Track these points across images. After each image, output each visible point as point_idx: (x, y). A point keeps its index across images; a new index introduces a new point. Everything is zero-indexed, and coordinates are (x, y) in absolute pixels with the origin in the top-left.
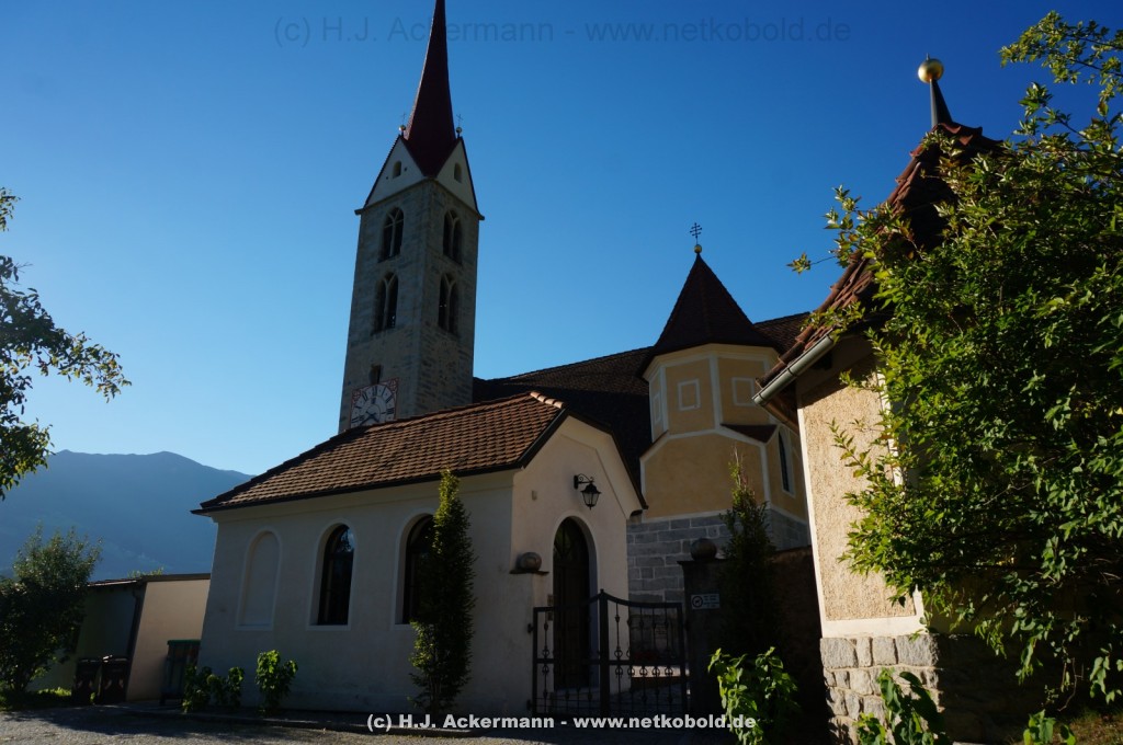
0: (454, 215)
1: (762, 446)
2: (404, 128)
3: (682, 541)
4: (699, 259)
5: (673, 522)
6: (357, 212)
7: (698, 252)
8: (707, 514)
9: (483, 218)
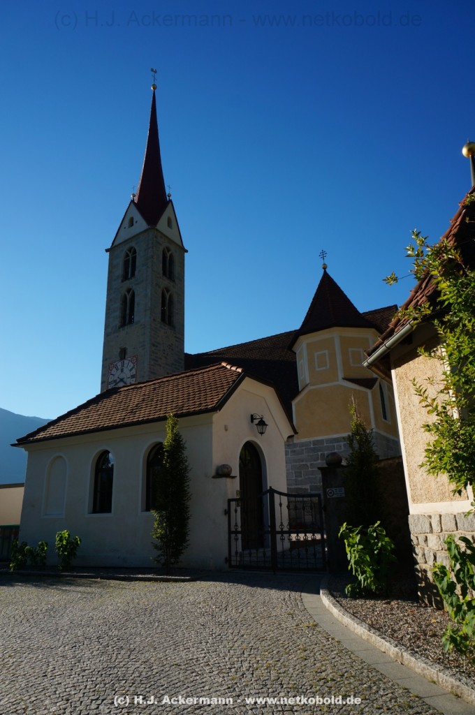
0: (169, 250)
1: (369, 391)
2: (134, 196)
3: (319, 453)
4: (325, 272)
5: (314, 441)
6: (107, 250)
7: (325, 268)
8: (335, 436)
9: (187, 251)
